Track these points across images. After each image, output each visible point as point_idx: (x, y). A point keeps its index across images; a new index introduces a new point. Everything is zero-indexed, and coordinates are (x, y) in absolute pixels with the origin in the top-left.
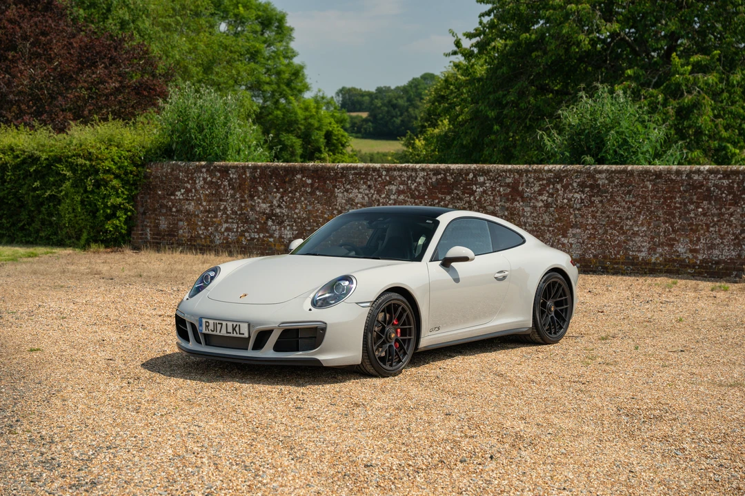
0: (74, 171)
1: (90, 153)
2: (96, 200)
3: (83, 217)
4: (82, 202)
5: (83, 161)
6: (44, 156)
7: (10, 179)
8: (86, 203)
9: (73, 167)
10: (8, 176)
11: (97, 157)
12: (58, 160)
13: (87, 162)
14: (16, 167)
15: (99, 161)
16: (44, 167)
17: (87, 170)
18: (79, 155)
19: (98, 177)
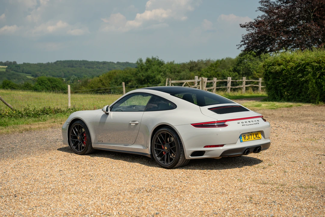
0: (313, 69)
1: (320, 60)
2: (322, 82)
3: (316, 90)
4: (316, 82)
5: (316, 64)
6: (303, 62)
7: (293, 73)
8: (318, 83)
9: (313, 67)
10: (292, 72)
11: (323, 62)
12: (308, 64)
13: (318, 65)
14: (296, 68)
15: (323, 64)
16: (304, 67)
17: (318, 68)
18: (315, 62)
19: (322, 71)
